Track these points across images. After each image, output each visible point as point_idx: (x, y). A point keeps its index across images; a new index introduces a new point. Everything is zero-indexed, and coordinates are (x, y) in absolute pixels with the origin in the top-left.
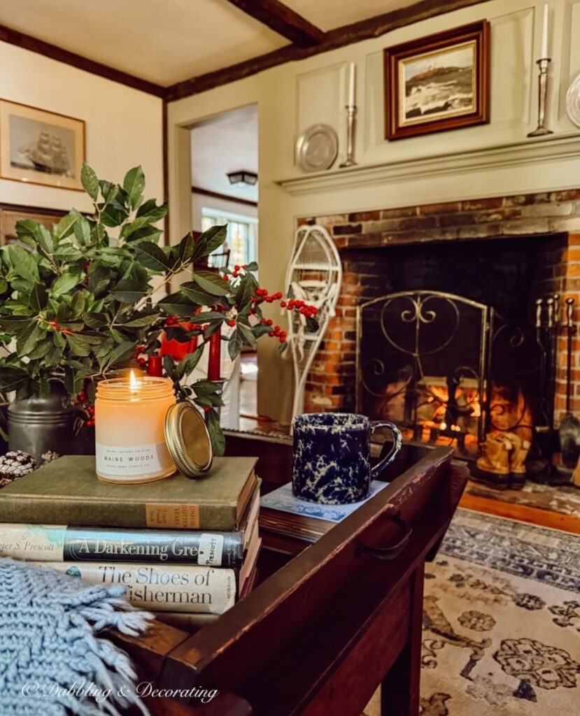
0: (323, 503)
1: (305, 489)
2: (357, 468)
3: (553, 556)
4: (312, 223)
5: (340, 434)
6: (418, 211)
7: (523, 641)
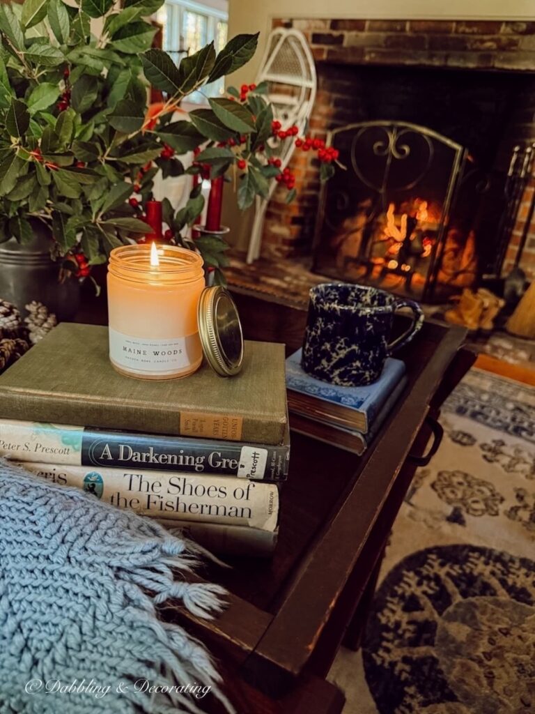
0: (337, 384)
1: (319, 368)
2: (378, 352)
3: (485, 397)
4: (288, 25)
5: (368, 317)
6: (408, 26)
7: (457, 474)
